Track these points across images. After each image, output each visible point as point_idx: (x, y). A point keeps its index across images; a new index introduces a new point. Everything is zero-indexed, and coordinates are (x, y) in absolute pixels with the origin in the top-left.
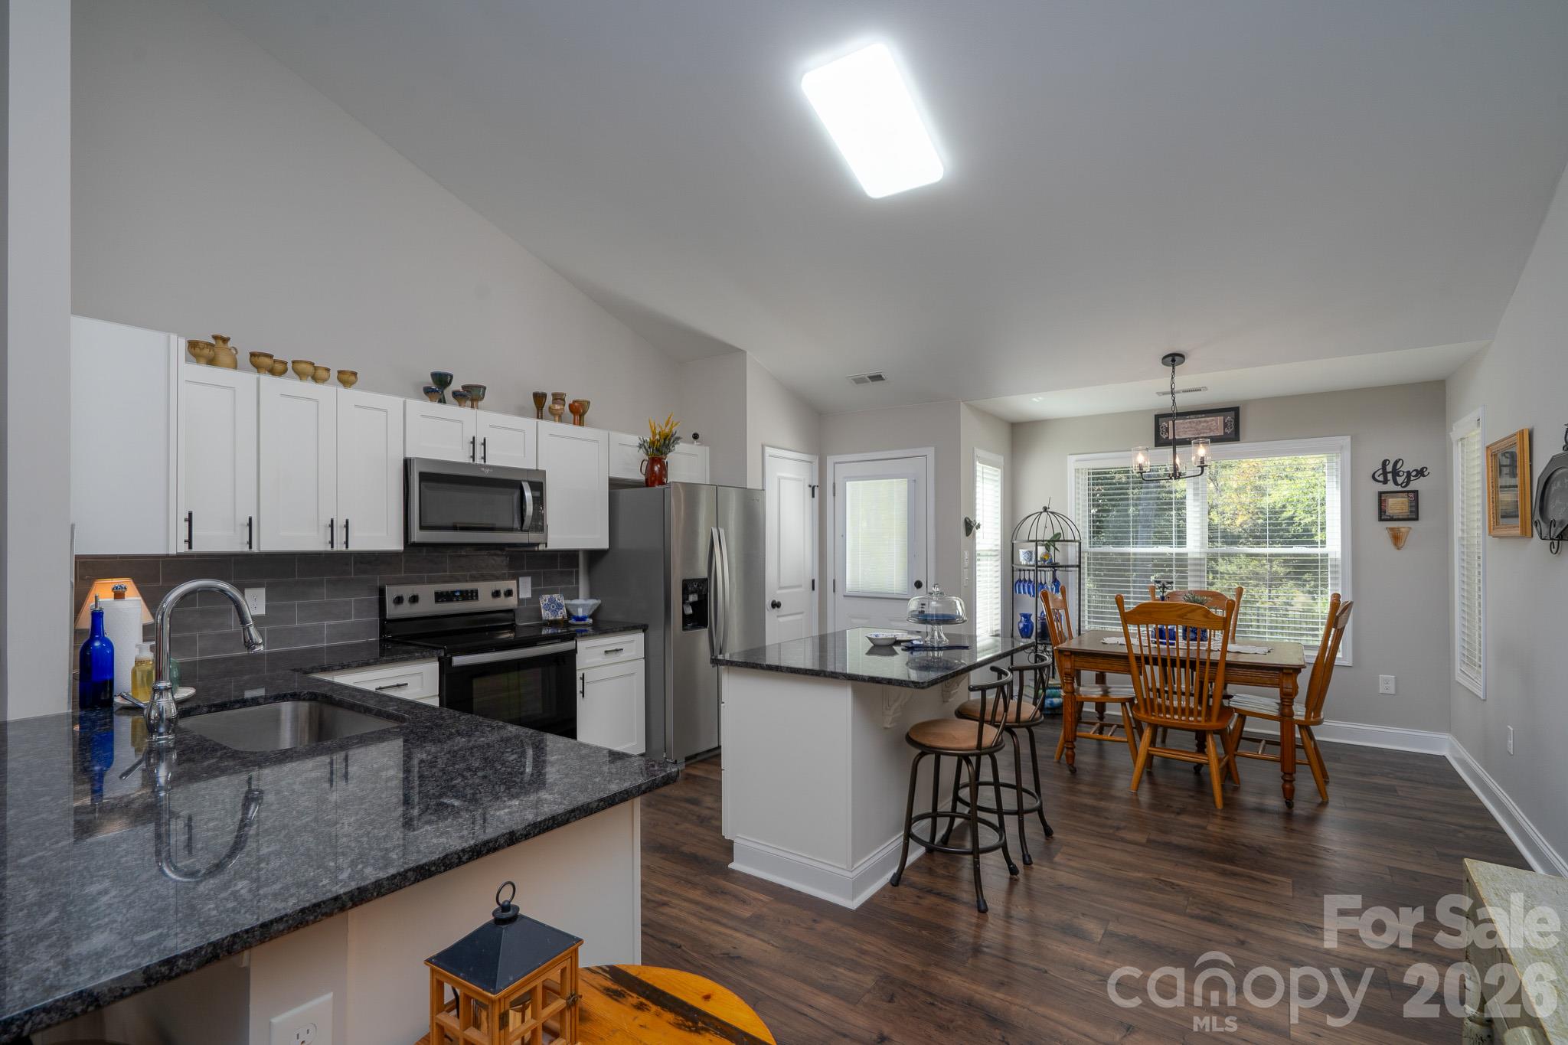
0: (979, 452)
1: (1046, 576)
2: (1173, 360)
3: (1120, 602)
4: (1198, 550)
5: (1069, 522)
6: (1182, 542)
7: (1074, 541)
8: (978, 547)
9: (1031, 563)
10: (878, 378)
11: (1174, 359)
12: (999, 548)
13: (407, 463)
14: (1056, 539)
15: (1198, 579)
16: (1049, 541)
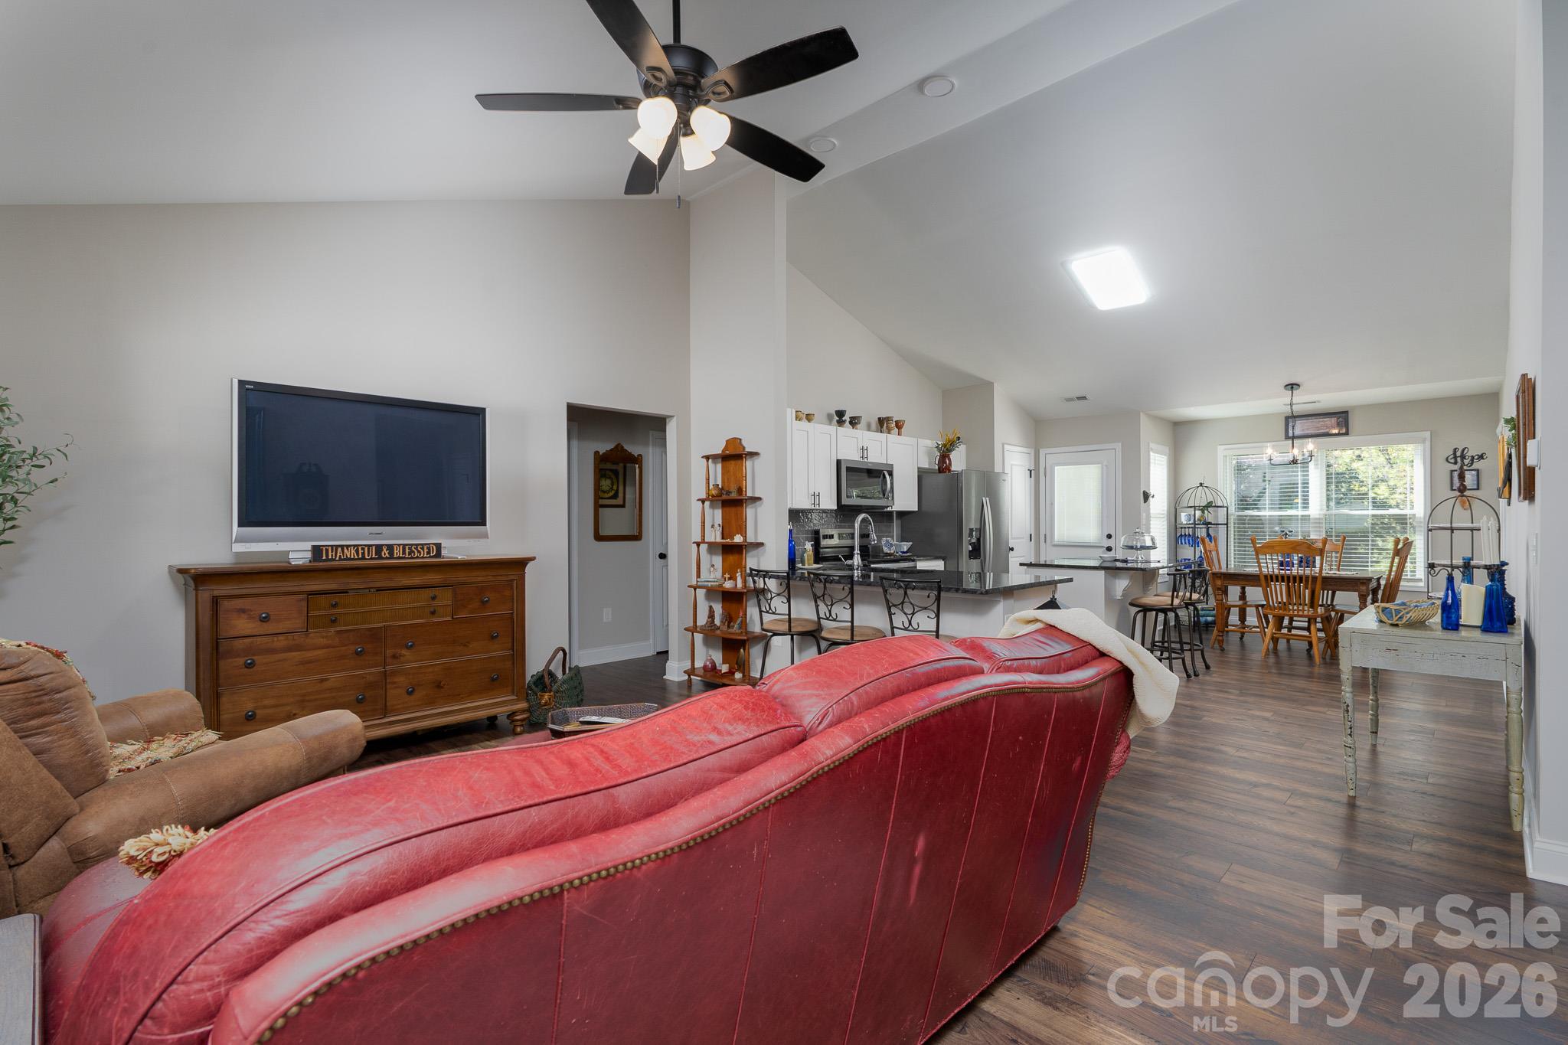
0: (1152, 445)
1: (1201, 532)
2: (1292, 388)
3: (1253, 542)
4: (1318, 512)
5: (1219, 493)
6: (1306, 504)
7: (1223, 507)
8: (1151, 511)
9: (1190, 522)
10: (1084, 398)
11: (1292, 386)
12: (1166, 512)
13: (839, 462)
14: (1209, 505)
15: (1318, 533)
16: (1204, 507)
